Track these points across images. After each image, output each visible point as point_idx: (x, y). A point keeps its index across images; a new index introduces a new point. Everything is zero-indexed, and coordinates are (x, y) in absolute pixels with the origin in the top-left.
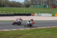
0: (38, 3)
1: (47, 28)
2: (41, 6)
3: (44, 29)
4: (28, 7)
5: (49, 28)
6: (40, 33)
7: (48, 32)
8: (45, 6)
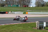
0: (11, 3)
1: (19, 24)
2: (14, 5)
3: (17, 25)
4: (3, 6)
5: (20, 24)
6: (13, 28)
7: (20, 27)
8: (17, 5)
